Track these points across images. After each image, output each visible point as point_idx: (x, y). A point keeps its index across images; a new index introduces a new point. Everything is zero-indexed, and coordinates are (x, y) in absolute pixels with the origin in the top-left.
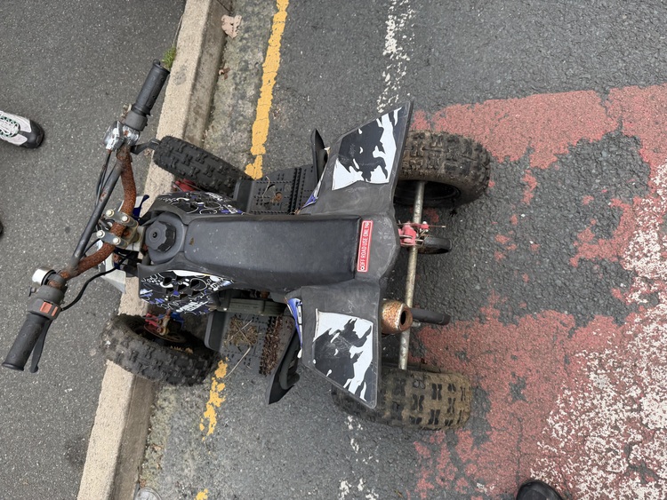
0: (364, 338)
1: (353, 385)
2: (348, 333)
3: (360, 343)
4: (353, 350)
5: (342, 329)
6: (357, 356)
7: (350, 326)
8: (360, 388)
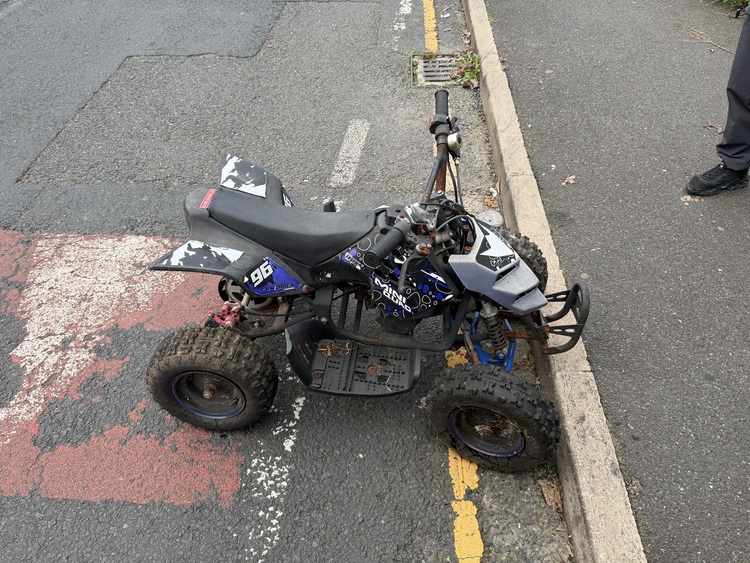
0: (227, 179)
1: (235, 159)
2: (238, 182)
3: (231, 177)
4: (235, 174)
5: (244, 185)
6: (233, 171)
7: (238, 185)
8: (231, 158)
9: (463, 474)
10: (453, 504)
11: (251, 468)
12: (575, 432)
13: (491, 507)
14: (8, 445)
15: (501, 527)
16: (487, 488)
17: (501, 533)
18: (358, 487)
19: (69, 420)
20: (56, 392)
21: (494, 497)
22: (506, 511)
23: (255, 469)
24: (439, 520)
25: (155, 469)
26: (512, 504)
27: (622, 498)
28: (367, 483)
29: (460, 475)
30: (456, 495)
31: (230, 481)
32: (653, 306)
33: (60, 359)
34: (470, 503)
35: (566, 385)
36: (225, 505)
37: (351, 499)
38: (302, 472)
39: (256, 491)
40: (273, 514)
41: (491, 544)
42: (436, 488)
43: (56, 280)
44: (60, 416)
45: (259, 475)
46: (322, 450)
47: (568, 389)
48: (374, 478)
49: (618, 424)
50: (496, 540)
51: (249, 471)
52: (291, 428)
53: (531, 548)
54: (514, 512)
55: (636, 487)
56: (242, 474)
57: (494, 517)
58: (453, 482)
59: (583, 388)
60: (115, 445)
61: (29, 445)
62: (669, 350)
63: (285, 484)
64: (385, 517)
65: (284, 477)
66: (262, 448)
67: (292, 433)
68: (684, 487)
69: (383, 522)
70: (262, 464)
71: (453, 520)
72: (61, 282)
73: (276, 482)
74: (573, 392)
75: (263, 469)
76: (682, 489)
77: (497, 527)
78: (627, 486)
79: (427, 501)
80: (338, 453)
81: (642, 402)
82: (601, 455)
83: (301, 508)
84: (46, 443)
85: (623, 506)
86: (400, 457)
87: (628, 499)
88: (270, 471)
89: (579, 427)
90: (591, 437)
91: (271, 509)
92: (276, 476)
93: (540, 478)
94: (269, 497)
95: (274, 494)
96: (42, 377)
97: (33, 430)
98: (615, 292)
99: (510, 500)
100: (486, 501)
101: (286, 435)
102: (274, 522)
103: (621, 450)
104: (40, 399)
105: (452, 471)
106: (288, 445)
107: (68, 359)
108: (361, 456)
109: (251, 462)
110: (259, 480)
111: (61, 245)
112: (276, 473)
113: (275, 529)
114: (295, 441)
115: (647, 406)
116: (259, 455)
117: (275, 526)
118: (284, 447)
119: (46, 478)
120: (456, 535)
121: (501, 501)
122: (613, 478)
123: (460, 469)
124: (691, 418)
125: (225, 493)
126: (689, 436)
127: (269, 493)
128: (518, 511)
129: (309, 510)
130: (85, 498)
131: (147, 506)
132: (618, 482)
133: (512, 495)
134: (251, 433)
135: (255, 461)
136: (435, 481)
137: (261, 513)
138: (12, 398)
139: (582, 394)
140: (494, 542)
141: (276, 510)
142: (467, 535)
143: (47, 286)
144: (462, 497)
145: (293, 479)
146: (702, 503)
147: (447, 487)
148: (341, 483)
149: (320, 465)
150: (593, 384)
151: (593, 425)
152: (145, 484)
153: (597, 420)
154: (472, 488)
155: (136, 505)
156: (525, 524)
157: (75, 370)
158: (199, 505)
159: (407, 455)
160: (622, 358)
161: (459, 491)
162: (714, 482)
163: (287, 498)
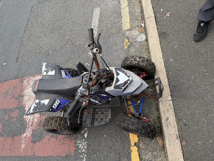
0: (44, 72)
1: (45, 64)
2: (47, 72)
3: (45, 71)
4: (46, 69)
5: (49, 72)
6: (45, 68)
7: (47, 73)
8: (44, 64)
9: (134, 138)
10: (131, 147)
11: (77, 144)
12: (165, 124)
13: (142, 147)
14: (27, 143)
15: (145, 153)
16: (141, 141)
17: (145, 155)
18: (104, 145)
19: (37, 135)
20: (34, 127)
21: (143, 144)
22: (146, 148)
23: (78, 144)
24: (127, 153)
25: (56, 147)
26: (148, 146)
27: (179, 147)
28: (107, 144)
29: (133, 138)
30: (132, 145)
31: (73, 148)
32: (196, 68)
33: (33, 117)
34: (136, 147)
35: (163, 107)
36: (73, 155)
37: (103, 149)
38: (90, 143)
39: (80, 150)
40: (84, 156)
41: (142, 159)
42: (126, 143)
43: (29, 93)
44: (35, 134)
45: (80, 145)
46: (94, 136)
47: (163, 108)
48: (109, 142)
49: (180, 120)
50: (143, 157)
51: (77, 145)
52: (86, 130)
53: (154, 159)
54: (149, 148)
55: (184, 143)
56: (76, 146)
57: (143, 150)
58: (131, 140)
59: (169, 107)
60: (47, 141)
61: (31, 143)
62: (201, 87)
63: (86, 147)
64: (112, 153)
65: (85, 145)
66: (79, 137)
67: (86, 132)
68: (201, 142)
69: (112, 155)
70: (80, 142)
71: (131, 152)
72: (30, 93)
73: (84, 147)
74: (165, 109)
75: (80, 144)
76: (200, 143)
77: (144, 153)
78: (181, 143)
79: (123, 147)
80: (99, 136)
81: (189, 111)
82: (173, 132)
83: (91, 153)
84: (34, 142)
85: (179, 150)
86: (115, 135)
87: (181, 147)
88: (82, 144)
89: (166, 122)
90: (170, 126)
91: (83, 155)
92: (83, 145)
93: (157, 136)
94: (82, 151)
95: (84, 150)
96: (30, 123)
97: (31, 139)
98: (182, 65)
99: (148, 144)
100: (141, 145)
101: (85, 133)
102: (84, 158)
103: (180, 130)
104: (31, 130)
105: (130, 137)
106: (86, 135)
107: (35, 117)
108: (105, 136)
109: (77, 142)
110: (80, 147)
111: (29, 81)
112: (83, 144)
113: (85, 160)
114: (87, 134)
115: (191, 112)
116: (79, 140)
117: (85, 159)
118: (85, 137)
119: (35, 151)
120: (132, 157)
121: (145, 145)
122: (177, 140)
123: (133, 136)
124: (207, 115)
125: (72, 152)
126: (205, 122)
127: (82, 150)
128: (150, 148)
129: (93, 154)
130: (44, 156)
131: (56, 157)
132: (178, 141)
133: (148, 143)
134: (77, 133)
135: (78, 142)
136: (126, 141)
137: (81, 156)
138: (26, 130)
139: (168, 109)
140: (143, 158)
141: (85, 155)
142: (135, 157)
143: (27, 95)
144: (133, 145)
145: (88, 145)
146: (207, 148)
147: (129, 142)
148: (100, 145)
149: (94, 141)
150: (172, 105)
151: (171, 121)
152: (55, 151)
153: (172, 119)
154: (136, 142)
155: (54, 157)
156: (152, 152)
157: (37, 120)
158: (67, 155)
159: (118, 134)
160: (183, 93)
161: (133, 143)
162: (212, 140)
163: (87, 151)
